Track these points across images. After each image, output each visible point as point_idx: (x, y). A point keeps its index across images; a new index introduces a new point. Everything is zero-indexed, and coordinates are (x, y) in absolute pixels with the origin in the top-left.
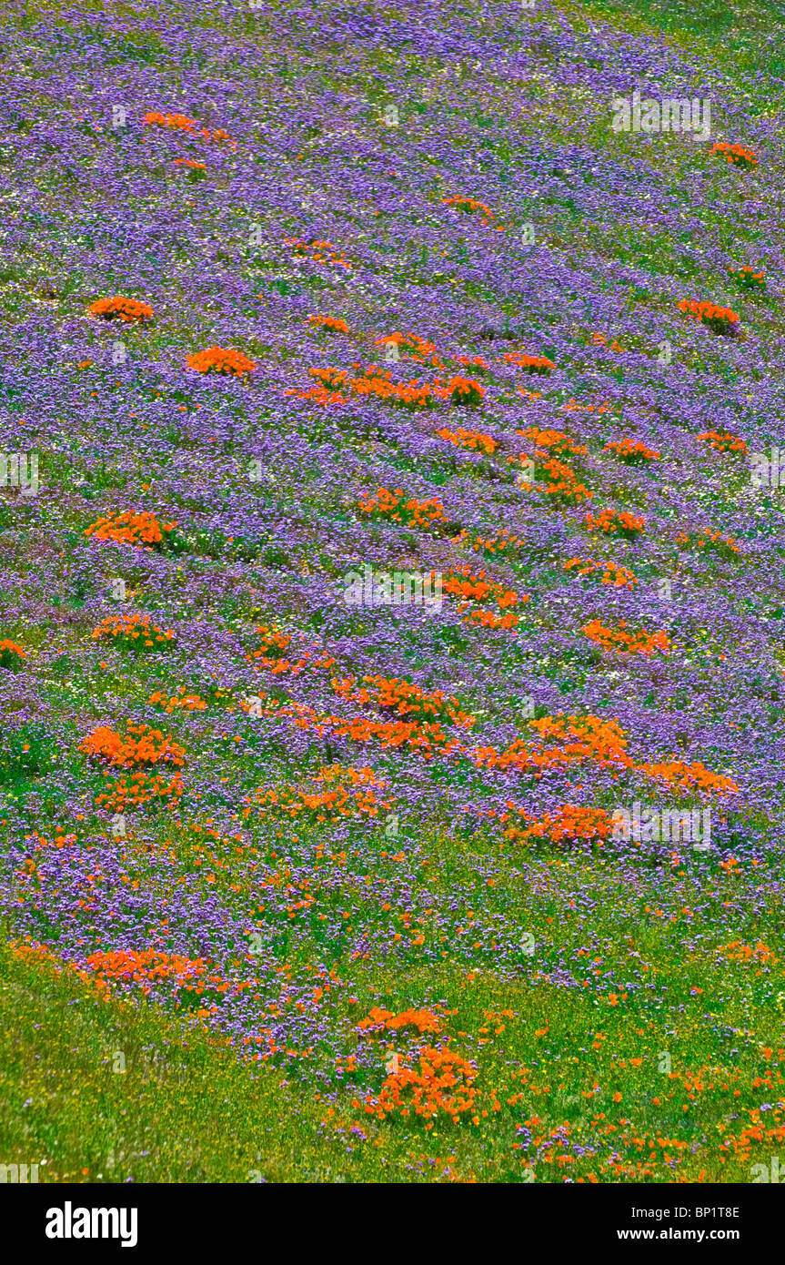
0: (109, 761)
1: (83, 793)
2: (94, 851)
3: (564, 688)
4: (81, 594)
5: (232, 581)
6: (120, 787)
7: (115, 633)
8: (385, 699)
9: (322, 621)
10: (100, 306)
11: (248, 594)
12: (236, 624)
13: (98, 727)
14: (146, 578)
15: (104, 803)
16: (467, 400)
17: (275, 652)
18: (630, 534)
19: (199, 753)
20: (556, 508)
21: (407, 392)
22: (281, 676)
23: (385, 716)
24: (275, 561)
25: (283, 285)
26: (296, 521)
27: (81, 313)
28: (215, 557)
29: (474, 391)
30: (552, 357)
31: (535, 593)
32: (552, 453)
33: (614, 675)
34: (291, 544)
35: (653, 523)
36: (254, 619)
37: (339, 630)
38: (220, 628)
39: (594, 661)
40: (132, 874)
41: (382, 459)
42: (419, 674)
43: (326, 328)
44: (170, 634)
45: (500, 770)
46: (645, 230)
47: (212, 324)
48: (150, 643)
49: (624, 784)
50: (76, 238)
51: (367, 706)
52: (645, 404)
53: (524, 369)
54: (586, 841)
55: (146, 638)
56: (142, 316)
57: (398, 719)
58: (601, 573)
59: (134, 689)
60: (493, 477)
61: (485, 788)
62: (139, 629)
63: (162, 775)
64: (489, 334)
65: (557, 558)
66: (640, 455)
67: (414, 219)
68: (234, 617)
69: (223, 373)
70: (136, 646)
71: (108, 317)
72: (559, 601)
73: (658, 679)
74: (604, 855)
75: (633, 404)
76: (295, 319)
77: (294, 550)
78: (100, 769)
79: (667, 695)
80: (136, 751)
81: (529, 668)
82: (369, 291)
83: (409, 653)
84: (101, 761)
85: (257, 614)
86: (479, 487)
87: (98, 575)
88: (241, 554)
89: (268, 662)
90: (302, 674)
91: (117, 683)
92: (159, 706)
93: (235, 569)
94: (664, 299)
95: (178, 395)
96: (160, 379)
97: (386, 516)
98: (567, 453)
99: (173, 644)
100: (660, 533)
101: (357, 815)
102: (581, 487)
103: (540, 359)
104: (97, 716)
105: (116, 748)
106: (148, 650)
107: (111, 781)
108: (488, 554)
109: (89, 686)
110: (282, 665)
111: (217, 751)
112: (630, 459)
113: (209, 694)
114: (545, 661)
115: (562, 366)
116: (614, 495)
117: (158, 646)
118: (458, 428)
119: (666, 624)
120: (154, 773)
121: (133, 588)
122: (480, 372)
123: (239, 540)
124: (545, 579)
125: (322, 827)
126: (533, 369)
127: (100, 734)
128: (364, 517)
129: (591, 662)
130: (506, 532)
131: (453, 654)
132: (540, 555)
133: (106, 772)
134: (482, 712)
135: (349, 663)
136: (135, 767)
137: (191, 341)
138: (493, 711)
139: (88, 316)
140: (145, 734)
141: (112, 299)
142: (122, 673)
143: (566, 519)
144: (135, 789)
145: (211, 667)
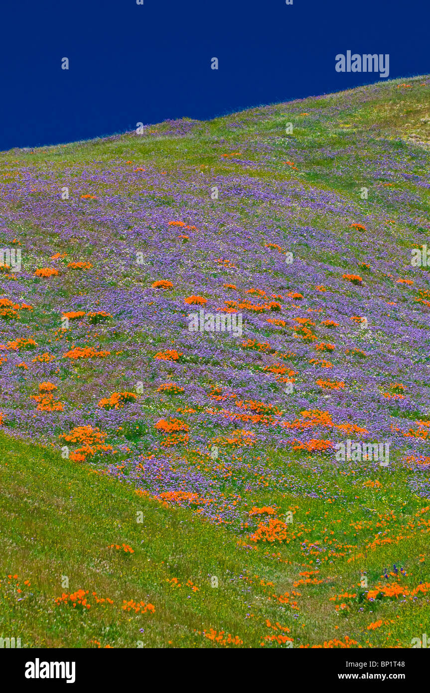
0: (164, 430)
1: (157, 441)
2: (161, 460)
3: (311, 401)
4: (153, 377)
5: (202, 371)
6: (168, 440)
7: (165, 389)
8: (253, 407)
9: (231, 383)
10: (156, 284)
11: (207, 375)
12: (203, 385)
13: (160, 420)
14: (174, 371)
15: (163, 444)
16: (276, 309)
17: (217, 393)
18: (330, 351)
19: (193, 427)
20: (306, 343)
21: (256, 308)
22: (219, 401)
23: (253, 413)
24: (215, 364)
25: (215, 275)
26: (221, 351)
27: (150, 287)
28: (196, 363)
29: (278, 306)
30: (303, 294)
31: (300, 371)
32: (304, 325)
33: (327, 396)
34: (220, 358)
35: (338, 347)
36: (210, 383)
37: (237, 386)
38: (199, 386)
39: (320, 392)
40: (173, 467)
41: (249, 329)
42: (264, 399)
43: (229, 288)
44: (182, 389)
45: (291, 429)
46: (332, 253)
47: (192, 288)
48: (176, 392)
49: (331, 432)
50: (148, 262)
51: (247, 410)
52: (333, 308)
53: (294, 299)
54: (319, 451)
55: (175, 390)
56: (169, 286)
57: (257, 414)
58: (321, 364)
59: (172, 407)
60: (285, 334)
61: (287, 435)
62: (172, 388)
63: (182, 435)
64: (282, 288)
65: (307, 359)
66: (333, 325)
67: (256, 252)
68: (203, 382)
69: (197, 304)
70: (172, 393)
71: (159, 287)
72: (308, 373)
73: (341, 397)
74: (325, 455)
75: (329, 309)
76: (220, 286)
77: (222, 360)
78: (162, 433)
79: (344, 402)
80: (173, 427)
81: (299, 395)
82: (243, 276)
83: (260, 392)
84: (161, 431)
85: (210, 381)
86: (280, 337)
87: (158, 371)
88: (205, 362)
89: (215, 397)
90: (226, 400)
91: (166, 405)
92: (180, 412)
93: (203, 367)
94: (338, 274)
95: (182, 312)
96: (176, 306)
97: (251, 348)
98: (309, 325)
99: (183, 392)
100: (340, 350)
101: (245, 445)
102: (314, 336)
103: (299, 295)
104: (160, 416)
105: (166, 427)
106: (176, 394)
107: (165, 437)
108: (285, 359)
109: (157, 407)
110: (219, 398)
111: (199, 426)
112: (329, 326)
113: (195, 407)
114: (304, 393)
115: (306, 297)
116: (324, 338)
117: (179, 393)
118: (273, 318)
119: (343, 380)
120: (179, 435)
121: (170, 374)
122: (280, 300)
123: (204, 358)
124: (303, 366)
125: (234, 450)
126: (296, 298)
127: (161, 422)
128: (244, 349)
129: (319, 392)
130: (290, 352)
131: (274, 392)
132: (301, 359)
133: (163, 434)
134: (285, 410)
135: (241, 396)
136: (173, 432)
137: (186, 294)
138: (288, 410)
139: (152, 288)
140: (176, 421)
141: (159, 281)
142: (167, 402)
143: (309, 347)
144: (173, 440)
145: (198, 399)
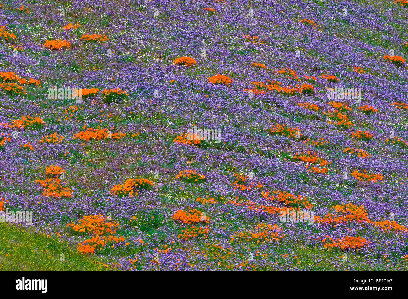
0: (182, 222)
1: (174, 233)
2: (178, 254)
3: (344, 194)
4: (172, 163)
5: (225, 158)
6: (187, 232)
7: (184, 176)
8: (280, 199)
9: (257, 171)
10: (177, 61)
11: (231, 162)
12: (227, 173)
13: (178, 210)
14: (195, 157)
15: (181, 237)
16: (308, 92)
17: (241, 182)
18: (368, 139)
19: (214, 219)
20: (341, 130)
21: (287, 90)
22: (243, 191)
23: (280, 205)
24: (240, 150)
25: (242, 53)
26: (248, 136)
27: (171, 63)
28: (219, 149)
29: (311, 89)
30: (338, 76)
31: (334, 161)
32: (339, 111)
33: (362, 190)
34: (246, 144)
35: (376, 135)
36: (233, 171)
37: (264, 175)
38: (221, 174)
39: (355, 185)
40: (191, 262)
41: (278, 113)
42: (293, 190)
43: (258, 67)
44: (203, 177)
45: (322, 224)
46: (372, 31)
47: (218, 66)
48: (197, 180)
49: (367, 229)
50: (169, 37)
51: (274, 202)
52: (372, 92)
53: (328, 81)
54: (353, 249)
55: (195, 178)
56: (192, 64)
57: (285, 206)
58: (357, 153)
59: (191, 196)
60: (318, 119)
61: (317, 230)
62: (192, 175)
63: (201, 227)
64: (316, 69)
65: (341, 148)
66: (371, 111)
67: (289, 28)
68: (226, 170)
69: (221, 84)
70: (192, 181)
71: (180, 64)
72: (342, 163)
73: (378, 191)
74: (360, 254)
75: (368, 93)
76: (247, 64)
77: (247, 146)
78: (179, 225)
79: (382, 196)
80: (192, 218)
81: (332, 187)
82: (273, 54)
83: (289, 183)
84: (179, 222)
85: (234, 169)
86: (312, 123)
87: (178, 156)
88: (229, 148)
89: (238, 186)
90: (251, 190)
91: (185, 194)
92: (200, 203)
93: (227, 154)
94: (378, 55)
95: (206, 92)
96: (199, 86)
97: (280, 134)
98: (344, 110)
99: (204, 180)
100: (378, 139)
101: (271, 241)
102: (350, 122)
103: (334, 77)
104: (178, 206)
105: (184, 217)
106: (196, 182)
107: (183, 229)
108: (316, 147)
109: (175, 195)
110: (244, 187)
111: (221, 218)
112: (367, 112)
113: (217, 198)
114: (338, 185)
115: (342, 79)
116: (361, 125)
117: (199, 181)
118: (306, 102)
119: (381, 172)
120: (198, 226)
121: (190, 160)
122: (313, 81)
123: (228, 143)
124: (337, 155)
125: (259, 245)
126: (331, 80)
127: (179, 213)
128: (272, 134)
129: (354, 185)
130: (323, 139)
131: (305, 183)
132: (335, 147)
133: (181, 226)
134: (315, 203)
135: (268, 186)
136: (192, 224)
137: (210, 72)
138: (319, 203)
139: (173, 64)
140: (195, 212)
141: (184, 58)
142: (186, 191)
143: (344, 134)
144: (192, 232)
145: (220, 188)
